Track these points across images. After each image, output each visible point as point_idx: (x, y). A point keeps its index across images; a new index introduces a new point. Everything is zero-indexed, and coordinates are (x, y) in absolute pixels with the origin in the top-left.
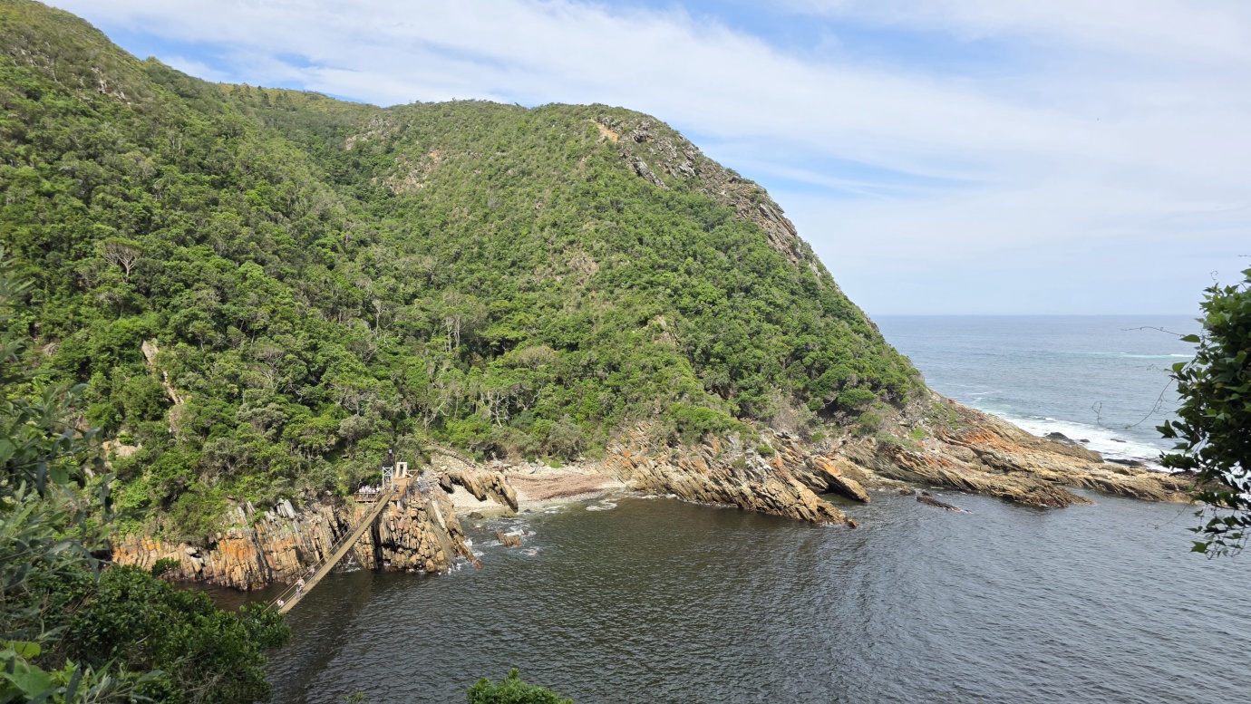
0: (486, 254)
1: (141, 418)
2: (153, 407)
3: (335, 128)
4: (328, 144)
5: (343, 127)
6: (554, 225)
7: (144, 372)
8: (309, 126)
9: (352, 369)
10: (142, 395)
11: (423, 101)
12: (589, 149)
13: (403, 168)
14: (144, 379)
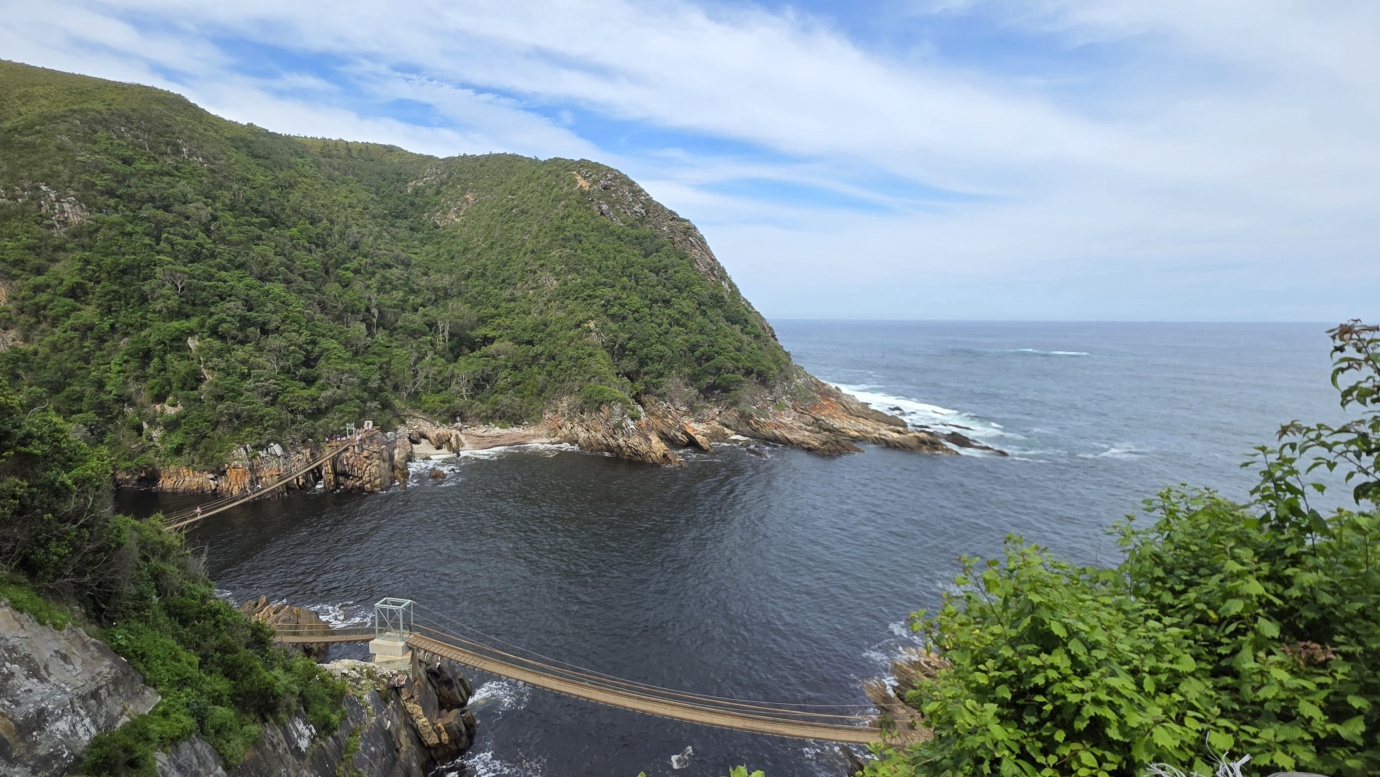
0: (488, 274)
1: (182, 389)
2: (191, 382)
3: (399, 175)
4: (392, 187)
5: (405, 175)
6: (533, 252)
7: (188, 358)
8: (379, 174)
9: (339, 357)
10: (183, 373)
11: (468, 154)
12: (568, 195)
13: (447, 206)
14: (186, 362)
